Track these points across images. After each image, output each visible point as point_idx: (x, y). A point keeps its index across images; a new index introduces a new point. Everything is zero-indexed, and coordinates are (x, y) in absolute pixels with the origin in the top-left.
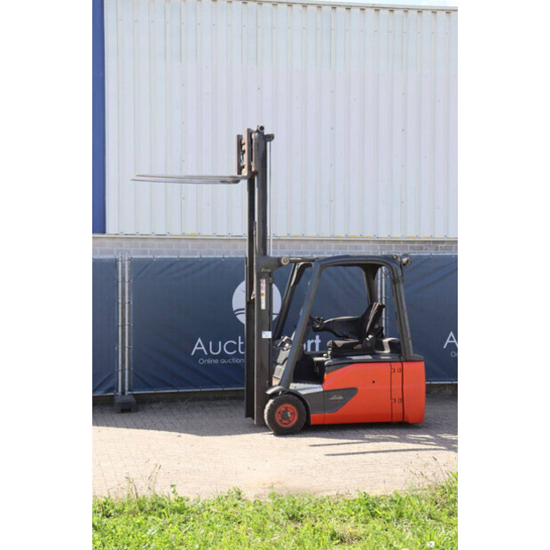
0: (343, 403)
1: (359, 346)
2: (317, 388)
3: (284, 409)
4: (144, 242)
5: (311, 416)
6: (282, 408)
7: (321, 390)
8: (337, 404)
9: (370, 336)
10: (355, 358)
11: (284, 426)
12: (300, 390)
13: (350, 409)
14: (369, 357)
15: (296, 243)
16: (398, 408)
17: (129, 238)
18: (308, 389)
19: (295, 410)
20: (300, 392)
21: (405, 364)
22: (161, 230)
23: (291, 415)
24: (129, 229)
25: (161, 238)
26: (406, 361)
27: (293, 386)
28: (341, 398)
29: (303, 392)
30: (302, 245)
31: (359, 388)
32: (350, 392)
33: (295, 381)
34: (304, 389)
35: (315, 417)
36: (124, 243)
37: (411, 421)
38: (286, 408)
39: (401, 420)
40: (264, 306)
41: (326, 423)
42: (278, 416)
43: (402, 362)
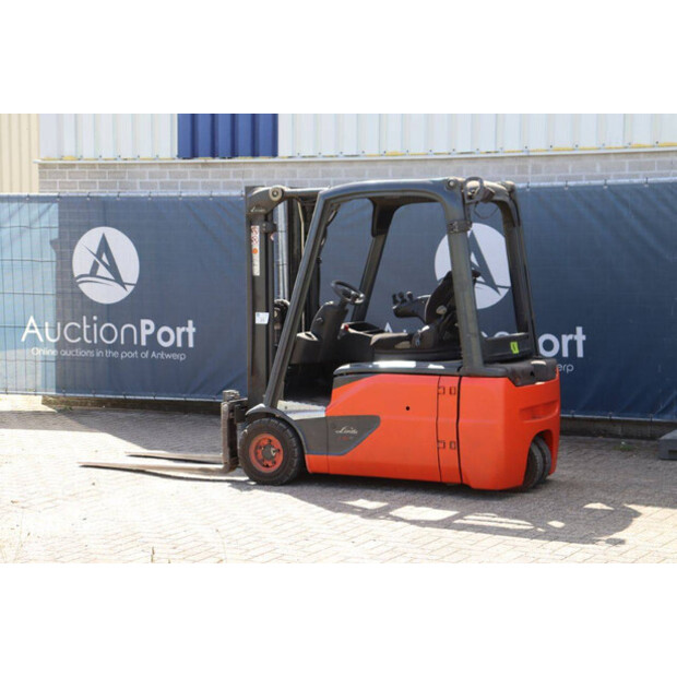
0: (356, 440)
1: (405, 345)
2: (316, 412)
3: (266, 442)
4: (325, 168)
5: (306, 457)
6: (264, 438)
7: (323, 415)
8: (348, 442)
9: (427, 327)
11: (264, 469)
12: (290, 412)
13: (367, 453)
14: (411, 364)
16: (449, 458)
17: (307, 163)
18: (310, 411)
19: (280, 447)
20: (290, 416)
22: (350, 149)
23: (276, 453)
24: (307, 150)
25: (350, 161)
26: (469, 376)
27: (282, 405)
28: (354, 432)
29: (294, 417)
30: (571, 165)
31: (382, 417)
32: (367, 423)
33: (286, 398)
34: (299, 411)
36: (299, 170)
37: (474, 485)
39: (458, 481)
40: (257, 271)
41: (332, 472)
42: (256, 454)
43: (461, 377)
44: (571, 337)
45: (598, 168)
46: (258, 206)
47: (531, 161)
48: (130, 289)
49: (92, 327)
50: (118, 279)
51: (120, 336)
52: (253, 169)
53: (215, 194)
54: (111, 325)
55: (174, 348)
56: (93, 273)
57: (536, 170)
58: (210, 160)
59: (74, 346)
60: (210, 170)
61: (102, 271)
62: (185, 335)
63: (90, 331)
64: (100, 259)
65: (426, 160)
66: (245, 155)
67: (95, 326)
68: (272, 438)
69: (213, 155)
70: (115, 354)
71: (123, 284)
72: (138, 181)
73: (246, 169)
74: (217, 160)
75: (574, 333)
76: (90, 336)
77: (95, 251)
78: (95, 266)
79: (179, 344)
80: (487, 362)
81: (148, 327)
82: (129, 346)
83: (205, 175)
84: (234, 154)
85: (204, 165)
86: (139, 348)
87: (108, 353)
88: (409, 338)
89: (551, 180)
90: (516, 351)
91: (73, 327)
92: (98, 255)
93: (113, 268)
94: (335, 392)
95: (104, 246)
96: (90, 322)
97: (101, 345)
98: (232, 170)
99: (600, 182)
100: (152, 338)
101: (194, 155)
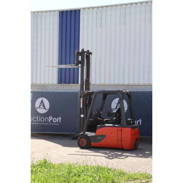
1: (111, 121)
2: (93, 134)
5: (91, 143)
6: (82, 139)
7: (95, 135)
8: (100, 140)
9: (115, 118)
10: (106, 125)
11: (82, 146)
13: (104, 142)
14: (112, 125)
15: (135, 86)
16: (120, 143)
18: (91, 134)
19: (86, 141)
20: (88, 135)
21: (123, 128)
23: (85, 142)
25: (94, 85)
27: (86, 133)
28: (101, 138)
29: (89, 135)
30: (138, 87)
31: (106, 135)
32: (103, 136)
33: (87, 131)
34: (89, 134)
35: (93, 144)
37: (125, 148)
38: (84, 140)
39: (121, 148)
40: (81, 107)
41: (96, 146)
42: (81, 142)
43: (122, 127)
44: (139, 121)
45: (144, 88)
46: (82, 94)
47: (130, 86)
48: (47, 110)
49: (39, 118)
50: (45, 108)
51: (45, 120)
52: (73, 86)
53: (66, 91)
54: (43, 118)
55: (56, 123)
56: (40, 107)
57: (131, 88)
58: (64, 84)
59: (35, 122)
60: (64, 86)
61: (42, 107)
62: (59, 120)
63: (38, 119)
64: (41, 104)
65: (109, 85)
66: (72, 83)
67: (40, 118)
68: (84, 139)
69: (65, 83)
70: (44, 124)
71: (46, 109)
72: (49, 88)
73: (72, 86)
74: (66, 84)
75: (139, 120)
76: (38, 120)
77: (40, 102)
78: (40, 106)
79: (57, 122)
80: (127, 125)
81: (51, 118)
82: (47, 122)
83: (63, 87)
84: (69, 83)
85: (63, 85)
86: (49, 122)
87: (42, 124)
88: (112, 120)
89: (134, 90)
90: (132, 123)
91: (35, 118)
92: (41, 103)
93: (44, 106)
94: (97, 130)
95: (42, 102)
96: (39, 117)
97: (41, 122)
98: (69, 86)
99: (144, 91)
100: (52, 121)
101: (61, 83)
